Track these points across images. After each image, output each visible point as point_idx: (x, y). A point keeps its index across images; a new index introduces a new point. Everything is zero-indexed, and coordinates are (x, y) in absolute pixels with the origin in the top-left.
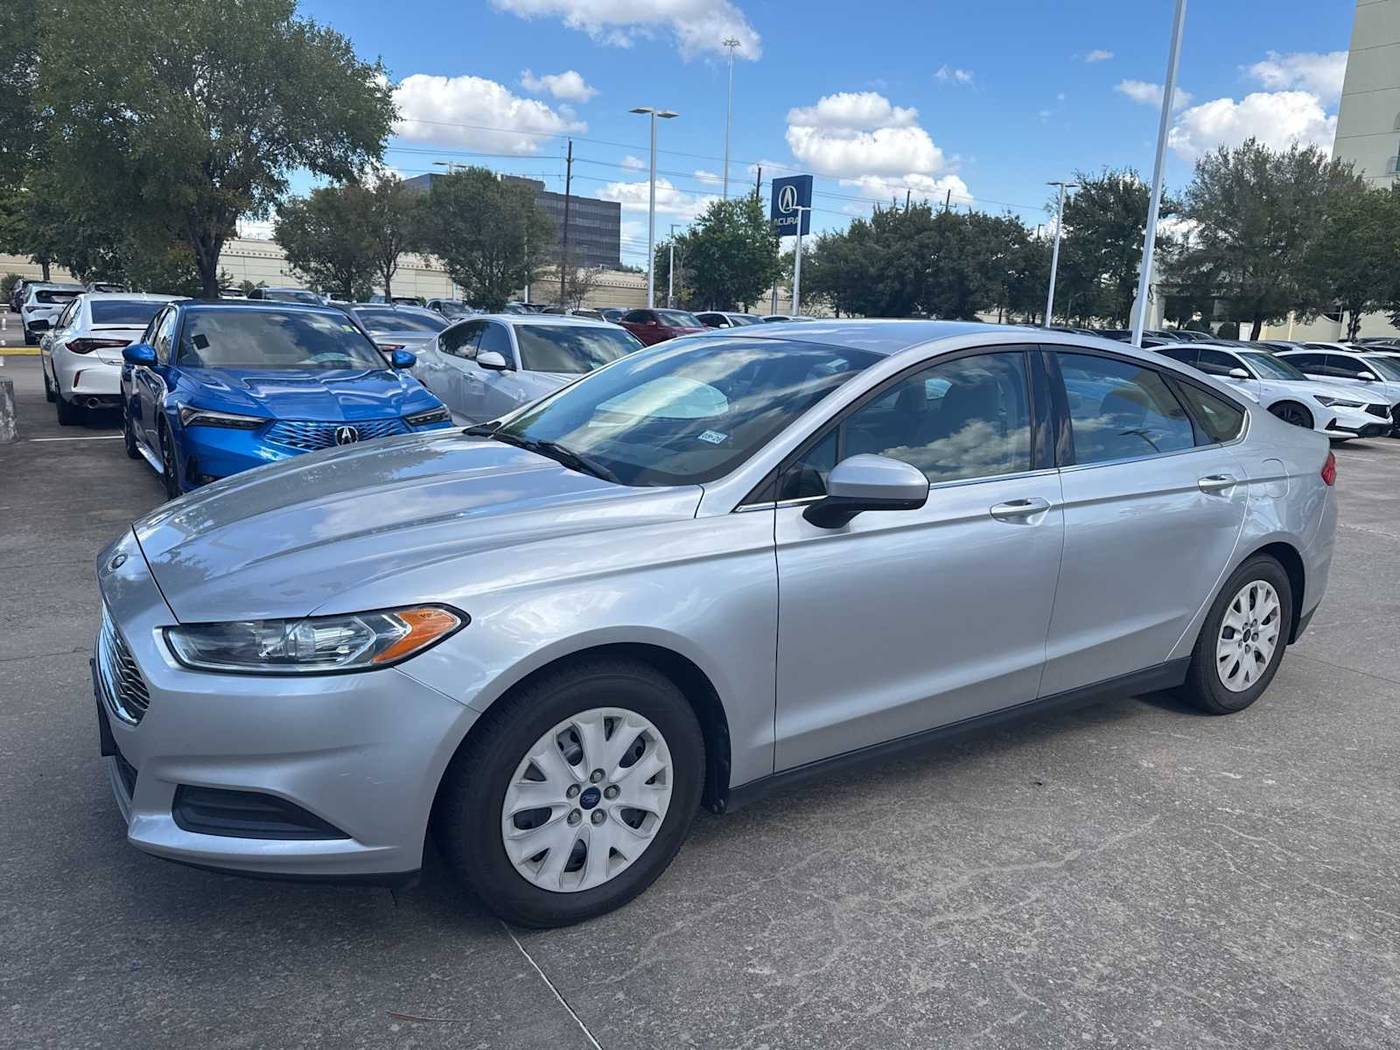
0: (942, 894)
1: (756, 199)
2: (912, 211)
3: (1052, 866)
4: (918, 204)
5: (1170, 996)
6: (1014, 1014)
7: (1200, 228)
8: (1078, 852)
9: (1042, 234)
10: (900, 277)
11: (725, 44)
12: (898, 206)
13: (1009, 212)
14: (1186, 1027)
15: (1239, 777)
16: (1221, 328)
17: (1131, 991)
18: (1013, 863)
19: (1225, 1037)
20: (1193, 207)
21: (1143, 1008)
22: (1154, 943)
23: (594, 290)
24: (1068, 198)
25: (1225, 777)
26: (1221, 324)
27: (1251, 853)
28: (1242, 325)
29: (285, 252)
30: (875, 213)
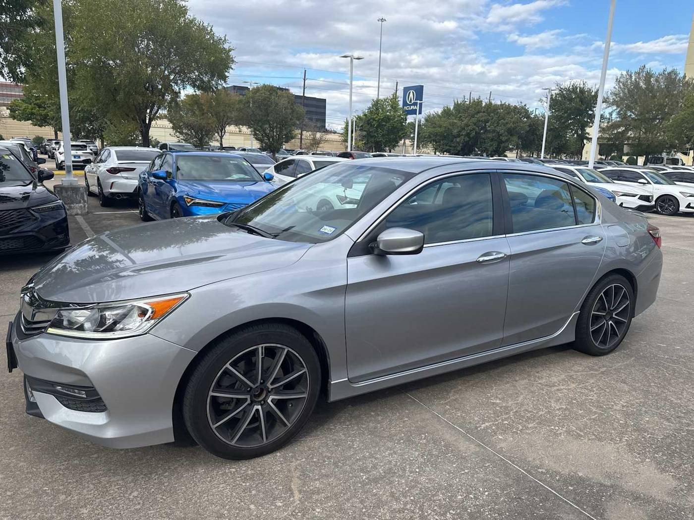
0: (555, 380)
1: (395, 97)
2: (473, 103)
3: (596, 373)
4: (476, 99)
5: (650, 412)
6: (593, 415)
7: (618, 111)
8: (605, 368)
9: (537, 113)
10: (468, 135)
11: (378, 21)
12: (466, 100)
13: (521, 103)
14: (657, 420)
15: (665, 345)
16: (628, 159)
17: (635, 410)
18: (581, 372)
19: (673, 423)
20: (615, 100)
21: (641, 415)
22: (641, 396)
23: (324, 143)
24: (552, 95)
25: (659, 345)
26: (628, 157)
27: (674, 370)
28: (639, 157)
29: (171, 125)
30: (455, 104)
